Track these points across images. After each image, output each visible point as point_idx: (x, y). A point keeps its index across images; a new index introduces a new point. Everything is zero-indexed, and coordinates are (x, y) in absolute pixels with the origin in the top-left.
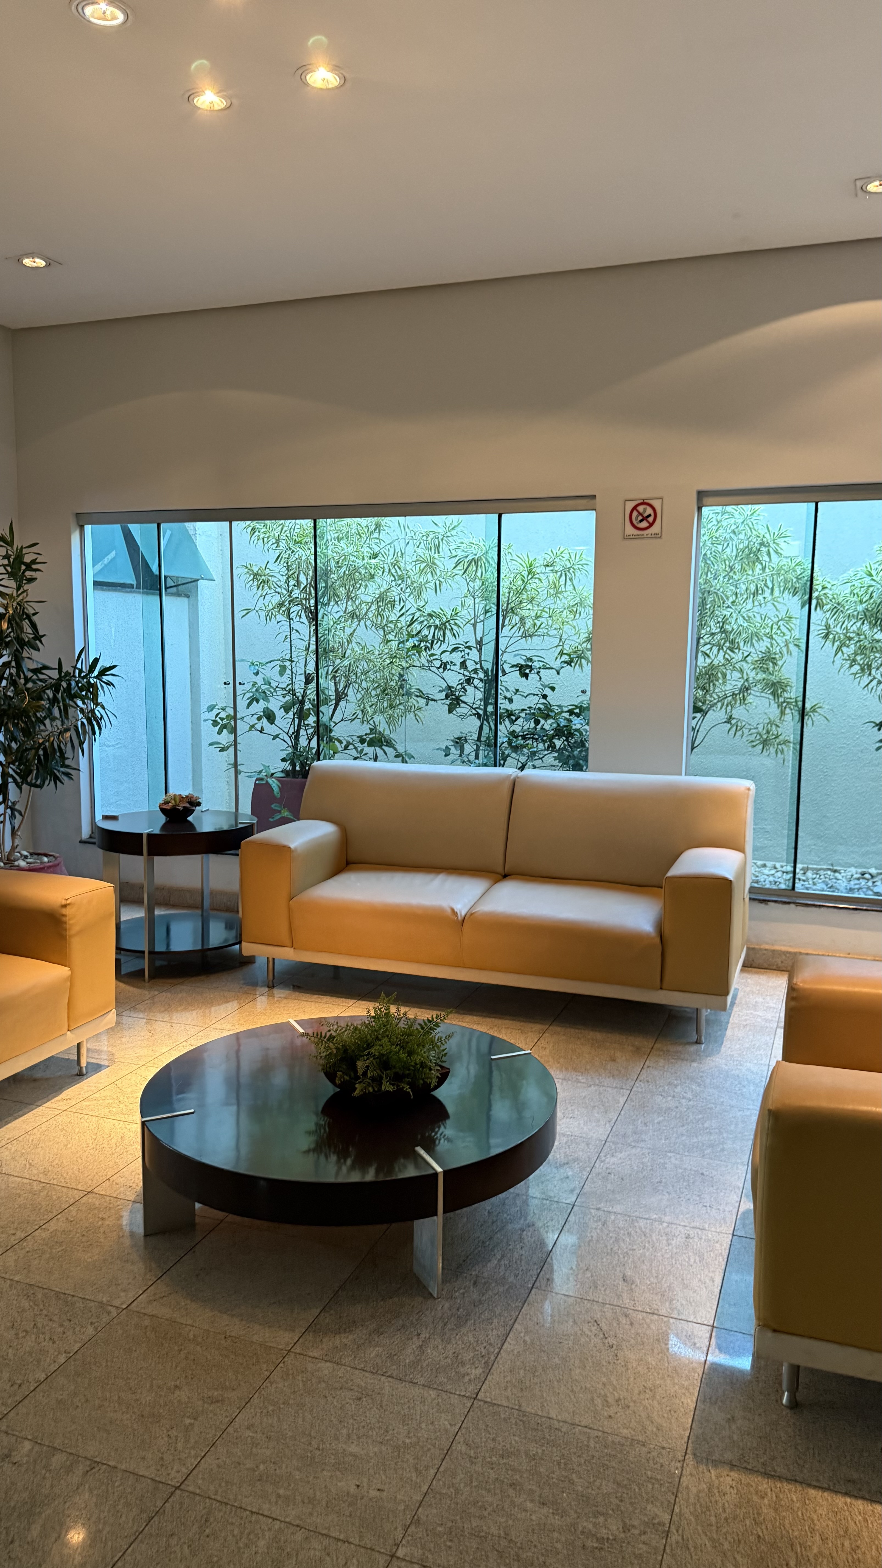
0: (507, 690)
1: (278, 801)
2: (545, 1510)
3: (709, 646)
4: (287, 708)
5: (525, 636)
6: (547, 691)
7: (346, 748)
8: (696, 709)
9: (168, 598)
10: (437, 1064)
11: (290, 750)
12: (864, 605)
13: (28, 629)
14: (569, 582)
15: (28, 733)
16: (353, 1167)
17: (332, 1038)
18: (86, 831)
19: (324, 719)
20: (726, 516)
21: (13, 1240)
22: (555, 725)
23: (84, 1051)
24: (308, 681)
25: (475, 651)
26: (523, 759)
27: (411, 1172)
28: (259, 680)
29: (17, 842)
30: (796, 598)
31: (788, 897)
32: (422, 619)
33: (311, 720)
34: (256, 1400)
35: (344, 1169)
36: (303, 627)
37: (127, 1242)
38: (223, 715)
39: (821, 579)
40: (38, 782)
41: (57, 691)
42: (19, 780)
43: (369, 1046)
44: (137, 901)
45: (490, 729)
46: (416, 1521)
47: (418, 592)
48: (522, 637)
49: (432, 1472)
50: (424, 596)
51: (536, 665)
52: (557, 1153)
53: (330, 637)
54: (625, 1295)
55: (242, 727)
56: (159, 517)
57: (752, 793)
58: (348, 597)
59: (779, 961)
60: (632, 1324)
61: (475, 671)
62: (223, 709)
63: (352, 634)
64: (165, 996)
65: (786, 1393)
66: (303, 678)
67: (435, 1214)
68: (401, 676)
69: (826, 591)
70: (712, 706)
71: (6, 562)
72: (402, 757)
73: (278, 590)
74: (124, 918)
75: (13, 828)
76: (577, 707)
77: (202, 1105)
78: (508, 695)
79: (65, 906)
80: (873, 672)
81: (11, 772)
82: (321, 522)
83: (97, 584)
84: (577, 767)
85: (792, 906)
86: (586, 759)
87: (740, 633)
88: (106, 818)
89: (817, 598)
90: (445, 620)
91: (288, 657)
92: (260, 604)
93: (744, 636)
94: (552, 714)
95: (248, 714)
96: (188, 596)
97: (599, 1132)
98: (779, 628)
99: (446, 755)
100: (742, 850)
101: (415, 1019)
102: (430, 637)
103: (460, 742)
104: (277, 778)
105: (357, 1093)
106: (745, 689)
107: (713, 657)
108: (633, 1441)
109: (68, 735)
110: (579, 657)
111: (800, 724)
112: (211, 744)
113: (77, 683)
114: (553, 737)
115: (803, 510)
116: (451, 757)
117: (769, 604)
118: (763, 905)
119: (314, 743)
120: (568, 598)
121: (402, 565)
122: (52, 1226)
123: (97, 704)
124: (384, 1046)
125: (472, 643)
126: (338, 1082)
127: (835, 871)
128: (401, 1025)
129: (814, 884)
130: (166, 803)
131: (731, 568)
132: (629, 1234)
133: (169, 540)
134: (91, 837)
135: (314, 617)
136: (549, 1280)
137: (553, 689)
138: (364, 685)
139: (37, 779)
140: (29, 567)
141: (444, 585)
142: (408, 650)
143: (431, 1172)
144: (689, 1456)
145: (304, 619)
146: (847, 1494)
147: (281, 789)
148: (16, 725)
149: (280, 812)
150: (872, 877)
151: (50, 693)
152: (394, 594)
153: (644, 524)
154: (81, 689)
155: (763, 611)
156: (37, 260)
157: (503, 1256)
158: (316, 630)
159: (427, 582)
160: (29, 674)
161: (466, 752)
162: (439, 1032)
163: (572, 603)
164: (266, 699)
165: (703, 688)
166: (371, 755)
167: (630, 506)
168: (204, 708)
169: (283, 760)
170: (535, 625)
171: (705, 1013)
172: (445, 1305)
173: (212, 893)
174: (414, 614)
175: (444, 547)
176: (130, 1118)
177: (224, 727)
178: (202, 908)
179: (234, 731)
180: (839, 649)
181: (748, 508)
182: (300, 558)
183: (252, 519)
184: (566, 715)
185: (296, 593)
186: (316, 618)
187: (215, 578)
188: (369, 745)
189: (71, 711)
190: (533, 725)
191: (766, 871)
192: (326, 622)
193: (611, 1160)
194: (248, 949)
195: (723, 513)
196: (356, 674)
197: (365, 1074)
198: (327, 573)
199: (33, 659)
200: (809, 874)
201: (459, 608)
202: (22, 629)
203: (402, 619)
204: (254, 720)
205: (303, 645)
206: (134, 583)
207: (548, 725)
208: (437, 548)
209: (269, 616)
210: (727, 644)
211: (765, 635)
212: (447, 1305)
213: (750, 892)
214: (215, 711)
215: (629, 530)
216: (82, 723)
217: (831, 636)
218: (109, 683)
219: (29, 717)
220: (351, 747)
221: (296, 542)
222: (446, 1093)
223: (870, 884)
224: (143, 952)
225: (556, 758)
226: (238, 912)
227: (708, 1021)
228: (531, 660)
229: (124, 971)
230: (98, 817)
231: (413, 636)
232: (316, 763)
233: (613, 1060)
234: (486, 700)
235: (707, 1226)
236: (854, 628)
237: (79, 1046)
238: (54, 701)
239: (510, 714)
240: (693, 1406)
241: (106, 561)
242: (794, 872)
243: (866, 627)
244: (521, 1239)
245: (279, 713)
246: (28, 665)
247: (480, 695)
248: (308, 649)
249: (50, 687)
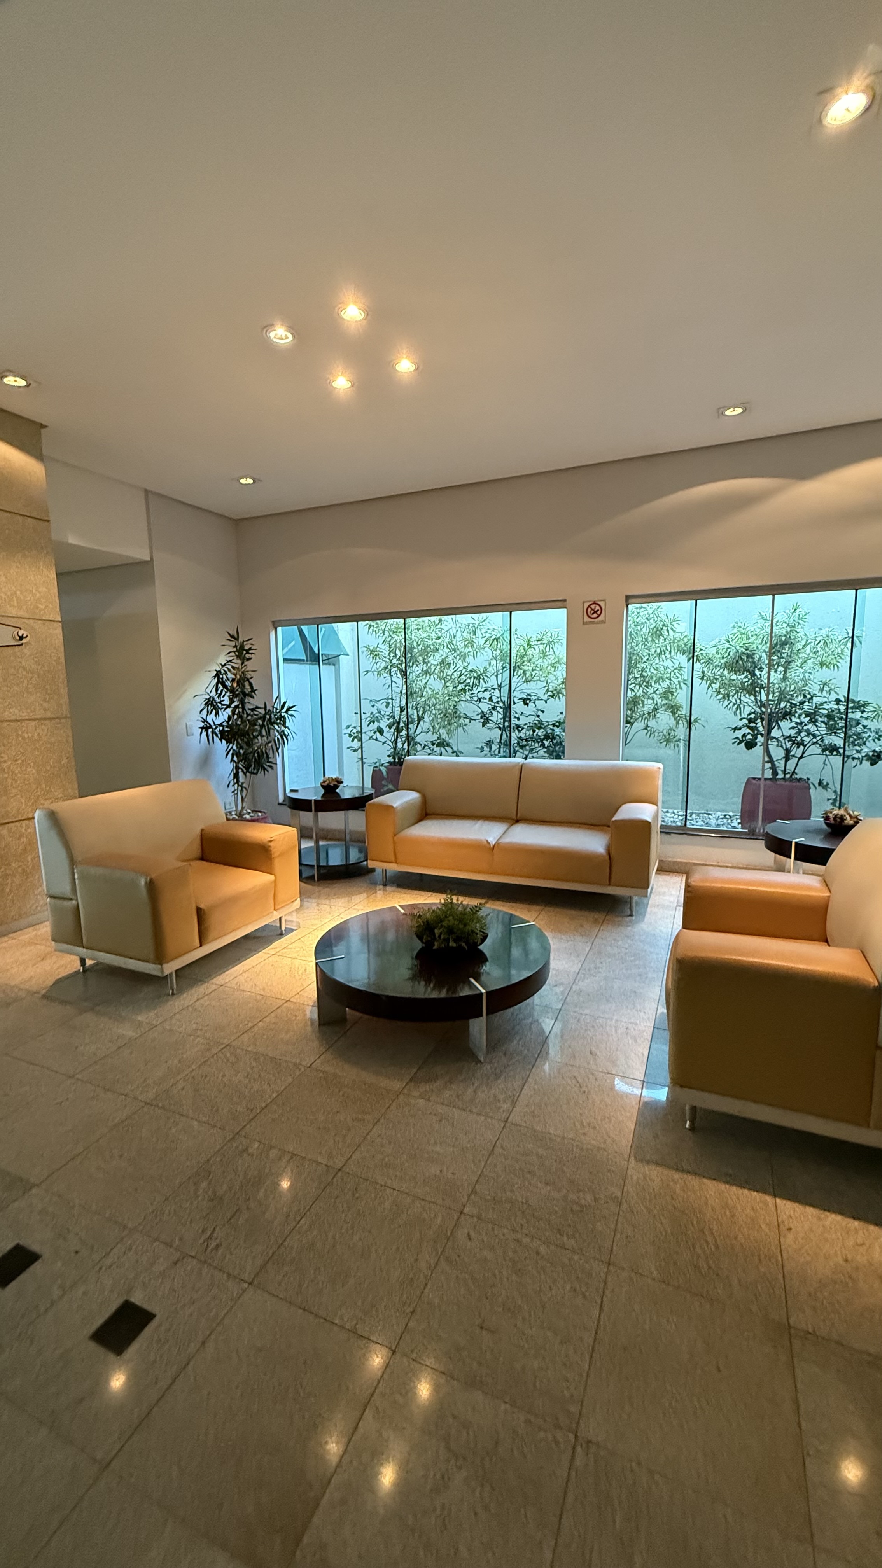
0: (516, 713)
1: (387, 779)
2: (549, 1188)
3: (634, 685)
4: (390, 727)
5: (526, 681)
6: (540, 713)
7: (424, 748)
8: (628, 722)
9: (325, 666)
10: (480, 931)
11: (392, 750)
12: (725, 660)
13: (248, 687)
14: (551, 650)
15: (249, 744)
16: (434, 989)
17: (420, 916)
18: (281, 799)
19: (411, 732)
20: (642, 609)
21: (247, 1027)
22: (544, 733)
23: (283, 921)
24: (402, 711)
25: (497, 691)
26: (526, 753)
27: (466, 992)
28: (375, 710)
29: (244, 805)
30: (685, 656)
31: (683, 830)
32: (466, 673)
33: (404, 733)
34: (382, 1121)
35: (429, 989)
36: (399, 680)
37: (309, 1029)
38: (355, 731)
39: (699, 645)
40: (255, 771)
41: (264, 721)
42: (245, 771)
43: (441, 921)
44: (310, 837)
45: (507, 735)
46: (474, 1192)
47: (464, 658)
48: (524, 682)
49: (483, 1164)
50: (467, 659)
51: (533, 698)
52: (550, 980)
53: (414, 685)
54: (592, 1062)
55: (365, 738)
56: (317, 621)
57: (662, 770)
58: (424, 662)
59: (677, 867)
60: (596, 1079)
61: (498, 702)
62: (355, 727)
63: (426, 683)
64: (327, 890)
65: (688, 1122)
66: (399, 709)
67: (481, 1015)
68: (455, 706)
69: (702, 652)
70: (636, 720)
71: (235, 649)
72: (457, 753)
73: (384, 659)
74: (303, 847)
75: (242, 797)
76: (557, 722)
77: (348, 953)
78: (517, 716)
79: (271, 841)
80: (731, 698)
81: (240, 766)
82: (408, 620)
83: (285, 660)
84: (558, 757)
85: (685, 836)
86: (563, 753)
87: (652, 678)
88: (292, 791)
89: (697, 656)
90: (479, 673)
91: (390, 697)
92: (374, 668)
93: (654, 679)
94: (543, 726)
95: (369, 730)
96: (334, 665)
97: (574, 967)
98: (675, 674)
99: (482, 752)
100: (656, 805)
101: (468, 905)
102: (471, 684)
103: (489, 744)
104: (385, 767)
105: (435, 947)
106: (655, 710)
107: (636, 691)
108: (599, 1149)
109: (270, 745)
110: (558, 693)
111: (688, 730)
112: (348, 748)
113: (275, 716)
114: (543, 739)
115: (688, 604)
116: (484, 753)
117: (669, 660)
118: (668, 835)
119: (406, 746)
120: (551, 659)
121: (454, 643)
122: (267, 1020)
123: (286, 727)
124: (451, 921)
125: (496, 686)
126: (424, 941)
127: (709, 814)
128: (460, 909)
129: (697, 822)
130: (324, 782)
131: (646, 640)
132: (593, 1027)
133: (324, 634)
134: (284, 801)
135: (405, 674)
136: (547, 1053)
137: (543, 712)
138: (434, 712)
139: (254, 769)
140: (247, 652)
141: (479, 654)
142: (459, 692)
143: (478, 992)
144: (632, 1158)
145: (399, 675)
146: (727, 1182)
147: (387, 773)
148: (242, 740)
149: (387, 786)
150: (731, 817)
151: (260, 722)
152: (450, 659)
153: (595, 615)
154: (277, 719)
155: (665, 664)
156: (248, 479)
157: (520, 1039)
158: (406, 682)
159: (469, 652)
160: (249, 712)
161: (493, 749)
162: (481, 913)
163: (553, 662)
164: (378, 721)
165: (631, 710)
166: (438, 752)
167: (586, 605)
168: (344, 727)
169: (389, 756)
170: (532, 675)
171: (635, 899)
172: (487, 1068)
173: (351, 832)
174: (461, 671)
175: (478, 631)
176: (309, 960)
177: (355, 737)
178: (345, 840)
179: (361, 740)
180: (710, 686)
181: (655, 605)
182: (396, 641)
183: (369, 620)
184: (551, 727)
185: (394, 661)
186: (406, 675)
187: (349, 653)
188: (437, 746)
189: (272, 731)
190: (531, 733)
191: (669, 815)
192: (411, 677)
193: (581, 984)
194: (371, 864)
195: (641, 608)
196: (429, 706)
197: (440, 936)
198: (412, 649)
199: (250, 703)
200: (694, 816)
201: (488, 667)
202: (244, 686)
203: (455, 674)
204: (372, 734)
205: (399, 690)
206: (305, 658)
207: (541, 733)
208: (475, 632)
209: (379, 675)
210: (645, 684)
211: (667, 678)
212: (489, 1067)
213: (660, 828)
214: (350, 729)
215: (587, 619)
216: (278, 739)
217: (705, 678)
218: (292, 715)
219: (249, 736)
220: (427, 747)
221: (394, 632)
222: (485, 947)
223: (729, 821)
224: (314, 866)
225: (545, 752)
226: (365, 842)
227: (637, 904)
228: (529, 695)
229: (304, 876)
230: (288, 791)
231: (461, 683)
232: (407, 758)
233: (582, 926)
234: (504, 719)
235: (638, 1022)
236: (719, 673)
237: (280, 919)
238: (262, 726)
239: (518, 727)
240: (633, 1128)
241: (290, 646)
242: (686, 816)
243: (726, 672)
244: (530, 1028)
245: (386, 729)
246: (248, 706)
247: (501, 716)
248: (401, 692)
249: (260, 718)
